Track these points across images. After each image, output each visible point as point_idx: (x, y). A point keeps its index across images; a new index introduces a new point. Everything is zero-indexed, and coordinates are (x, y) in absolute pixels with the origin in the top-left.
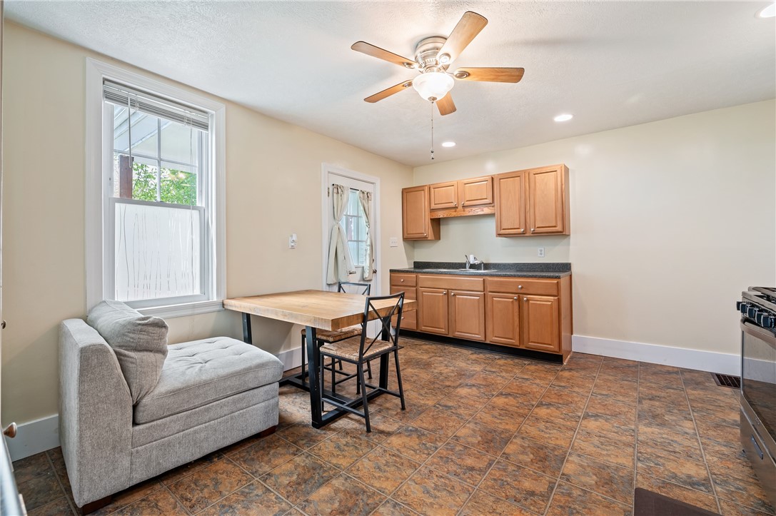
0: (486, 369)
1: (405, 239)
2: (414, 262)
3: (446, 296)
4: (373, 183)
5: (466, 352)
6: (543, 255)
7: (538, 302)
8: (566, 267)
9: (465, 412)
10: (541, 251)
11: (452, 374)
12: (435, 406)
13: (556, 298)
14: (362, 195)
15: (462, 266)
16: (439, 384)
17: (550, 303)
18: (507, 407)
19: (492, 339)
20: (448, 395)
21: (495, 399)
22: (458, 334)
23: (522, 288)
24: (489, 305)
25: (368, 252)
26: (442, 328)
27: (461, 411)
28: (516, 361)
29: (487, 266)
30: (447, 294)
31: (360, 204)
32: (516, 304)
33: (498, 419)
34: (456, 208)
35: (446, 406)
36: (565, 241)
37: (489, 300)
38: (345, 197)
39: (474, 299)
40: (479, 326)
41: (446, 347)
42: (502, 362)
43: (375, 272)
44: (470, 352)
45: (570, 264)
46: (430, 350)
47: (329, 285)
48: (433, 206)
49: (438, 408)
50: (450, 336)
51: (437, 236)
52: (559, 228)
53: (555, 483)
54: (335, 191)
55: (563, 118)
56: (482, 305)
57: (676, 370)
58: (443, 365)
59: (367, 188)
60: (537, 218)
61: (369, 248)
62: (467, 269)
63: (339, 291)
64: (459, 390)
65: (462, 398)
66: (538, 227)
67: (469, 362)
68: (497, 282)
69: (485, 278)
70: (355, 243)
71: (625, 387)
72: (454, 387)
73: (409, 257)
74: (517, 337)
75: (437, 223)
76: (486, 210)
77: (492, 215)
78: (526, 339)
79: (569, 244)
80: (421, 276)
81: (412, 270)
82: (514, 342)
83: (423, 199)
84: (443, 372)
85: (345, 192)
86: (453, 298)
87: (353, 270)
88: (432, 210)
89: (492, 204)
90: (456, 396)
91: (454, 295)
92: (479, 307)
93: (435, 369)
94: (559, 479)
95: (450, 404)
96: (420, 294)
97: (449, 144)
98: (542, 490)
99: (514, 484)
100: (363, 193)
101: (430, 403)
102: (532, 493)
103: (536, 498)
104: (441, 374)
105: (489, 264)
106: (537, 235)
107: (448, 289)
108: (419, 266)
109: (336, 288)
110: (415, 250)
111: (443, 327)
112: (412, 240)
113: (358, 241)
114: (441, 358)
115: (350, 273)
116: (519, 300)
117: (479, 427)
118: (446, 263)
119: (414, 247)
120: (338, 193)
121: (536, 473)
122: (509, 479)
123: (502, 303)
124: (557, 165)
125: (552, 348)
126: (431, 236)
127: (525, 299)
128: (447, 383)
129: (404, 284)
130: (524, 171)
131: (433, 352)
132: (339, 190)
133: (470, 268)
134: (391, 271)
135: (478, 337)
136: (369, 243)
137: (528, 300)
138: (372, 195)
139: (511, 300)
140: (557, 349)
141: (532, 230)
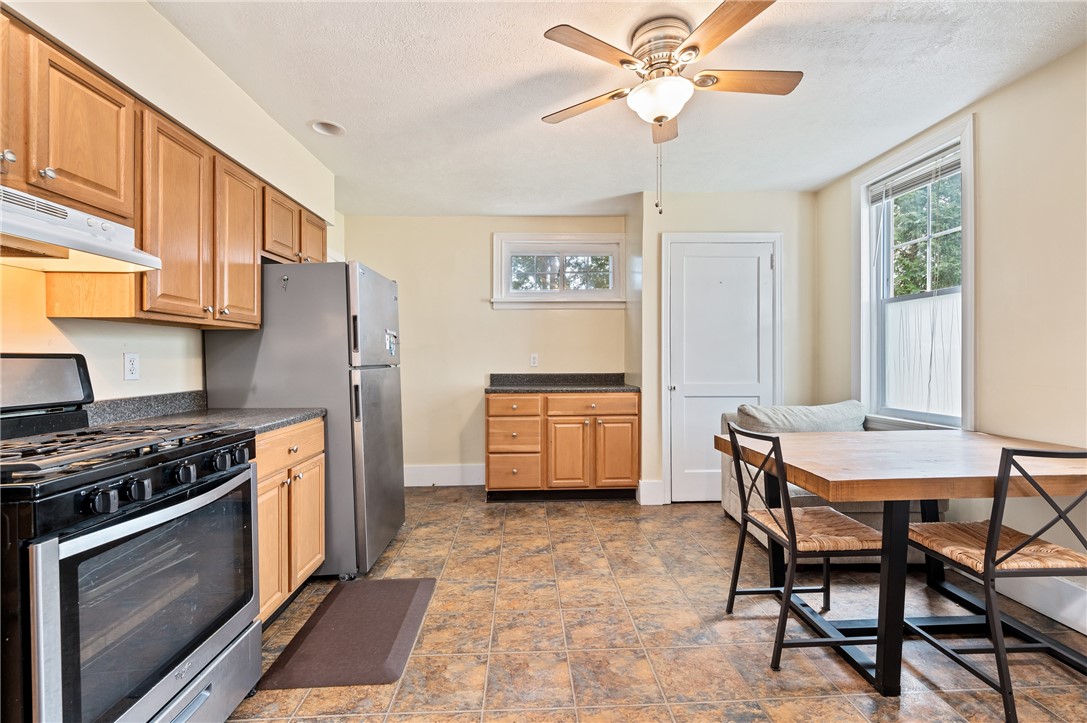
53: (492, 647)
94: (489, 653)
98: (503, 634)
99: (532, 628)
102: (510, 627)
103: (506, 624)
121: (516, 650)
122: (539, 630)
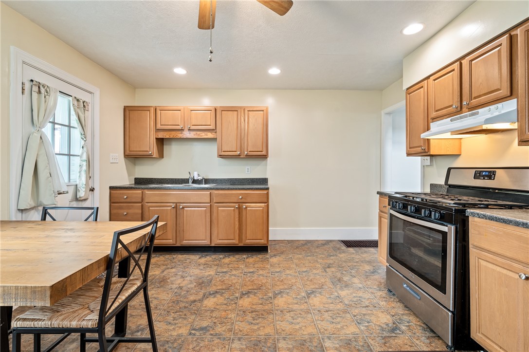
0: (219, 270)
1: (127, 156)
2: (135, 179)
3: (175, 209)
4: (91, 93)
5: (194, 257)
6: (249, 173)
7: (253, 209)
8: (265, 181)
9: (224, 328)
10: (248, 169)
11: (192, 286)
12: (190, 334)
13: (266, 204)
14: (76, 103)
15: (186, 181)
16: (183, 302)
17: (262, 208)
18: (254, 307)
19: (216, 242)
20: (197, 313)
21: (241, 302)
22: (186, 243)
23: (242, 198)
24: (215, 215)
25: (84, 168)
26: (170, 240)
27: (219, 329)
28: (237, 256)
29: (207, 181)
30: (176, 207)
31: (73, 112)
32: (237, 211)
33: (255, 324)
34: (182, 130)
35: (202, 329)
36: (264, 162)
37: (215, 210)
38: (51, 100)
39: (201, 210)
40: (206, 232)
41: (175, 256)
42: (227, 260)
43: (92, 190)
44: (198, 257)
45: (267, 179)
46: (159, 263)
47: (22, 211)
48: (159, 127)
49: (194, 334)
50: (178, 245)
51: (161, 155)
52: (264, 153)
54: (35, 89)
55: (274, 71)
56: (208, 214)
57: (324, 242)
58: (179, 277)
59: (83, 96)
60: (249, 144)
61: (85, 163)
62: (190, 184)
63: (44, 218)
64: (206, 302)
65: (212, 311)
66: (250, 151)
67: (201, 267)
68: (221, 194)
69: (211, 191)
70: (66, 158)
71: (312, 262)
72: (200, 300)
73: (130, 174)
74: (237, 238)
75: (161, 142)
76: (210, 135)
77: (215, 139)
78: (244, 238)
79: (266, 165)
80: (147, 192)
81: (133, 186)
82: (235, 242)
83: (148, 120)
84: (181, 285)
85: (52, 94)
86: (181, 211)
87: (64, 189)
88: (158, 130)
89: (213, 130)
90: (206, 311)
91: (183, 208)
92: (206, 216)
93: (172, 284)
95: (205, 324)
96: (146, 210)
97: (180, 71)
100: (78, 100)
101: (184, 331)
104: (181, 288)
105: (208, 179)
106: (249, 157)
107: (176, 203)
108: (139, 182)
109: (37, 216)
110: (136, 167)
111: (171, 238)
112: (133, 157)
113: (69, 155)
114: (173, 270)
115: (59, 194)
116: (239, 208)
117: (244, 343)
118: (169, 179)
119: (135, 164)
120: (39, 92)
123: (226, 212)
124: (264, 107)
125: (262, 242)
126: (155, 155)
127: (244, 207)
128: (192, 298)
129: (128, 200)
130: (241, 108)
131: (164, 265)
132: (43, 90)
133: (193, 183)
134: (111, 188)
135: (205, 242)
136: (85, 157)
137: (246, 208)
138: (90, 105)
139: (233, 208)
140: (266, 242)
141: (246, 153)
